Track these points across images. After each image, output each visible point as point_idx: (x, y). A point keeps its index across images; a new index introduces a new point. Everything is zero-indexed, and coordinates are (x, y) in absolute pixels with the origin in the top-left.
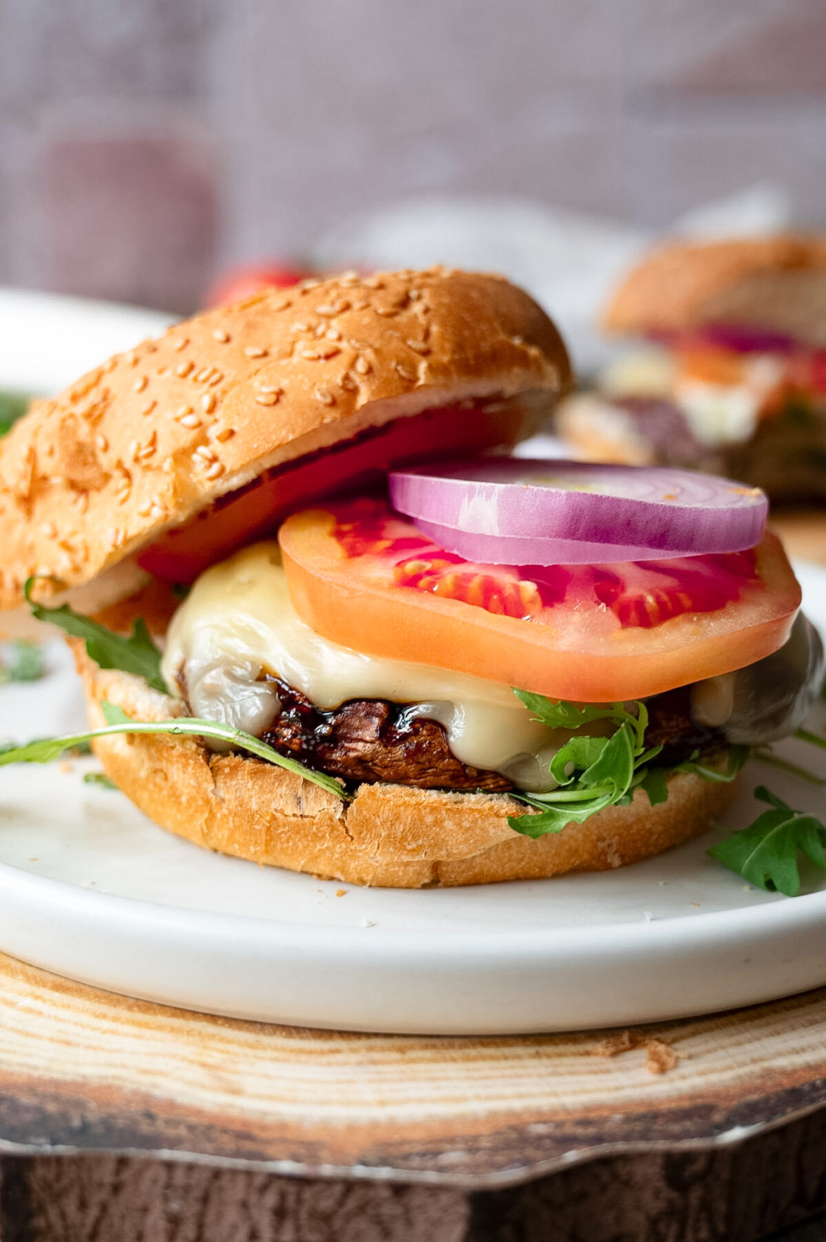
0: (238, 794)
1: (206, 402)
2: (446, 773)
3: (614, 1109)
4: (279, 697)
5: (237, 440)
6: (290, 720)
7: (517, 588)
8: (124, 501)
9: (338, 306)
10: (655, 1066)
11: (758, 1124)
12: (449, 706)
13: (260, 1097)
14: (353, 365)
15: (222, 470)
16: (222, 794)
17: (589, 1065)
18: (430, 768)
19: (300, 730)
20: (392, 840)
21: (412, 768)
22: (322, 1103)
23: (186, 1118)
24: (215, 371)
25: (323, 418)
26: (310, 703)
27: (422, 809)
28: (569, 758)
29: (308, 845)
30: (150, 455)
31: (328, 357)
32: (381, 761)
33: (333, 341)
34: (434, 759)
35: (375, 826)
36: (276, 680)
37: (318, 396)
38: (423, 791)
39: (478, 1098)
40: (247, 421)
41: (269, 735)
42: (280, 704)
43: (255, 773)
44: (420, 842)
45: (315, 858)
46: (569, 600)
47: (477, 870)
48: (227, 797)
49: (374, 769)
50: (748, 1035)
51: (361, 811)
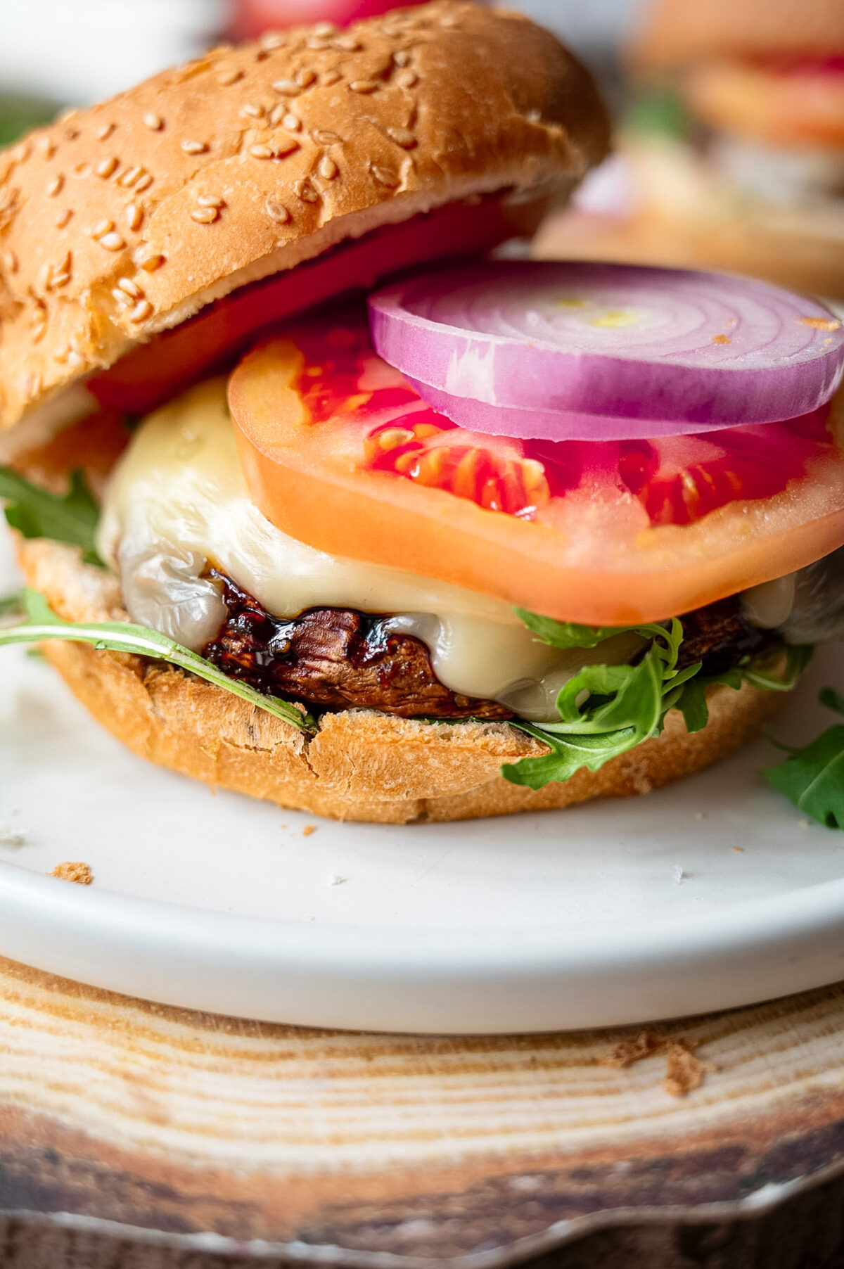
0: (180, 716)
1: (131, 215)
2: (430, 699)
3: (619, 1152)
4: (226, 602)
5: (168, 269)
6: (239, 630)
7: (519, 469)
8: (38, 339)
9: (300, 81)
10: (675, 1086)
11: (798, 1179)
12: (433, 620)
13: (188, 1128)
14: (314, 167)
15: (151, 309)
16: (161, 713)
17: (595, 1080)
18: (411, 694)
19: (251, 644)
20: (365, 778)
21: (388, 694)
22: (264, 1139)
23: (96, 1163)
24: (143, 172)
25: (276, 240)
26: (263, 610)
27: (400, 747)
28: (581, 687)
29: (266, 777)
30: (65, 283)
31: (283, 156)
32: (350, 684)
33: (290, 131)
34: (415, 684)
35: (343, 763)
36: (223, 578)
37: (270, 212)
38: (402, 721)
39: (456, 1133)
40: (180, 244)
41: (214, 648)
42: (227, 610)
43: (199, 695)
44: (400, 781)
45: (276, 790)
46: (585, 485)
47: (473, 805)
48: (168, 718)
49: (342, 693)
50: (793, 1034)
51: (326, 746)
